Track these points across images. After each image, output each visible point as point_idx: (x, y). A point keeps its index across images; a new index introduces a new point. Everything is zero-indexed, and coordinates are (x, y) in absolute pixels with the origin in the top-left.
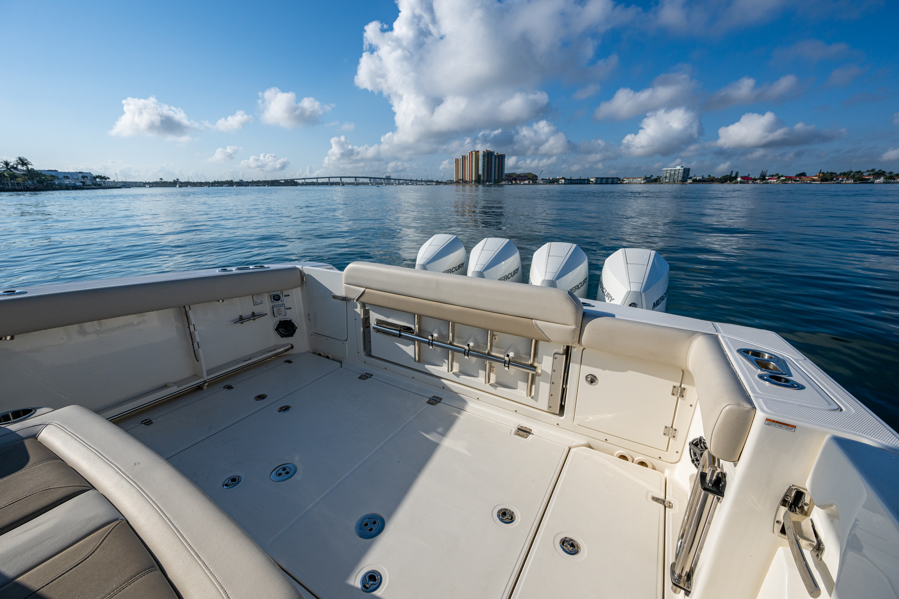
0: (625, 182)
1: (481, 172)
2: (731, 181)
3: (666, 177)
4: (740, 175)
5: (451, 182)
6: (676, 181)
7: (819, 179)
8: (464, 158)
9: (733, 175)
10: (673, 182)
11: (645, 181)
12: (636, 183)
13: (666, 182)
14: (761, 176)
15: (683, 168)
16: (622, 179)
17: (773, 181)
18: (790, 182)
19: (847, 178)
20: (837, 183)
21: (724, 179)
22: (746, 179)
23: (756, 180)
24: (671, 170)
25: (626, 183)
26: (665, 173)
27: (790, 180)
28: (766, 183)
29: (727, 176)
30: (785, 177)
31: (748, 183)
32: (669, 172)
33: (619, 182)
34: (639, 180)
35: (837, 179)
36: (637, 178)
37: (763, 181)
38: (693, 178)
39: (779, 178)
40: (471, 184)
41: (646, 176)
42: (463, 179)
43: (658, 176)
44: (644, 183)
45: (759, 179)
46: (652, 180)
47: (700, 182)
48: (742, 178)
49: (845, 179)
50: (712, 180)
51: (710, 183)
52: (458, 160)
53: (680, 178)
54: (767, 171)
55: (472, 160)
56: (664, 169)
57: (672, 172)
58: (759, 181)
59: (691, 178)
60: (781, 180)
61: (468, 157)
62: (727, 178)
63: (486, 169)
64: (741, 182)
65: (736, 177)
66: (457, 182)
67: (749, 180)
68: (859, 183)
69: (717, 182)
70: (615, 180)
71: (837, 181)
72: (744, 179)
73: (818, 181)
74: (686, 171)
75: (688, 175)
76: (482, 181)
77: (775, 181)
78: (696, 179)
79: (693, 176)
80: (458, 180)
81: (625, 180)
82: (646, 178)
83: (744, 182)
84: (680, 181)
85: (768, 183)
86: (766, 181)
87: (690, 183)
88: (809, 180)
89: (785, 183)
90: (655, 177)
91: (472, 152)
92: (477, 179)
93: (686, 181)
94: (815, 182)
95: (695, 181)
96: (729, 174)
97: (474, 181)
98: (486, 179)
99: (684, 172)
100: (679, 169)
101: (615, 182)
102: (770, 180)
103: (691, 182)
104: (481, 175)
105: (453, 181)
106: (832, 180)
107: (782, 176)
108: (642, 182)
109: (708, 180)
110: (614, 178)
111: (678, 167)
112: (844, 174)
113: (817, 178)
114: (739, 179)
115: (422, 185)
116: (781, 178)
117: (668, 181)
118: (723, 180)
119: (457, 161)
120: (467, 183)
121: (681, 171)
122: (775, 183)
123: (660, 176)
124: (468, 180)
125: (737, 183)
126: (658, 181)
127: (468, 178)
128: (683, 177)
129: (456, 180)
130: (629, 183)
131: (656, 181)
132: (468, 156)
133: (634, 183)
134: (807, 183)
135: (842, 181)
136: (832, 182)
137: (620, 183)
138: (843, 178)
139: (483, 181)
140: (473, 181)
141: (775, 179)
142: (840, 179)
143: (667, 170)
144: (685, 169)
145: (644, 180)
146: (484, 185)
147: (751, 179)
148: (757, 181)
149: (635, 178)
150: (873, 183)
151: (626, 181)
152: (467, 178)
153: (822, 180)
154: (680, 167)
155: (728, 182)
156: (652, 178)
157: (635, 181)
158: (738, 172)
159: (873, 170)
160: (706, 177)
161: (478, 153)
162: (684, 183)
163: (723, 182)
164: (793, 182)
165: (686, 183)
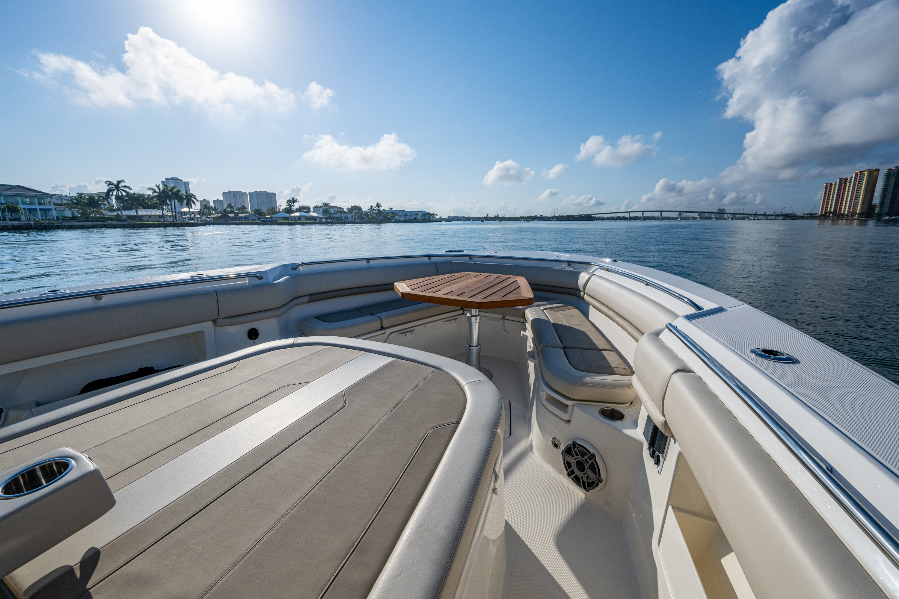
1: (876, 200)
5: (812, 216)
8: (843, 182)
40: (850, 218)
42: (835, 211)
52: (831, 184)
55: (860, 184)
61: (853, 180)
63: (889, 196)
66: (824, 216)
76: (876, 214)
80: (826, 213)
91: (861, 172)
92: (865, 210)
97: (859, 214)
98: (885, 210)
104: (875, 206)
105: (816, 214)
115: (758, 219)
119: (828, 187)
120: (843, 217)
124: (846, 213)
127: (847, 209)
129: (821, 213)
132: (853, 178)
139: (880, 215)
140: (856, 214)
146: (879, 221)
152: (845, 209)
161: (875, 173)
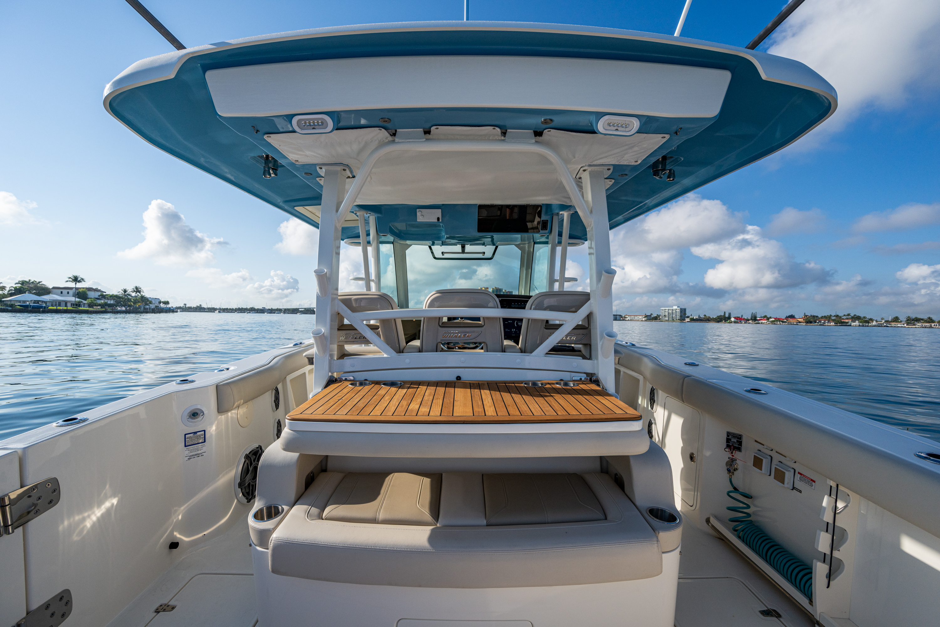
0: (627, 319)
2: (725, 321)
3: (665, 316)
4: (732, 316)
6: (675, 320)
7: (804, 321)
9: (727, 315)
10: (672, 320)
11: (646, 319)
12: (638, 320)
13: (665, 320)
14: (752, 317)
15: (679, 308)
16: (623, 316)
17: (764, 321)
18: (778, 323)
19: (828, 321)
20: (820, 325)
21: (719, 318)
22: (739, 320)
23: (749, 320)
24: (669, 309)
25: (629, 319)
26: (663, 312)
27: (778, 321)
28: (758, 323)
29: (721, 316)
30: (774, 318)
31: (742, 323)
32: (666, 311)
33: (621, 319)
34: (640, 317)
35: (820, 321)
36: (638, 316)
37: (755, 322)
38: (690, 317)
39: (768, 319)
41: (646, 314)
43: (658, 315)
44: (646, 321)
45: (751, 319)
46: (652, 318)
47: (697, 321)
48: (735, 318)
49: (827, 322)
50: (708, 320)
51: (707, 322)
53: (678, 317)
54: (756, 313)
56: (662, 308)
57: (670, 312)
58: (751, 321)
59: (688, 317)
60: (770, 321)
62: (722, 318)
64: (735, 322)
65: (729, 318)
67: (742, 320)
68: (840, 325)
69: (713, 321)
70: (618, 317)
71: (820, 323)
72: (737, 320)
73: (803, 323)
74: (683, 311)
75: (685, 314)
77: (766, 321)
78: (693, 318)
79: (690, 315)
81: (627, 318)
82: (646, 316)
83: (737, 321)
84: (678, 319)
85: (759, 323)
86: (758, 322)
87: (688, 322)
88: (795, 321)
89: (774, 324)
90: (654, 315)
93: (684, 320)
94: (801, 324)
95: (693, 320)
96: (723, 314)
99: (681, 312)
100: (676, 309)
101: (617, 319)
102: (761, 321)
103: (689, 320)
106: (815, 322)
107: (771, 318)
108: (644, 319)
109: (704, 319)
110: (617, 315)
111: (675, 307)
112: (825, 317)
113: (802, 320)
114: (733, 319)
116: (770, 319)
117: (667, 319)
118: (718, 320)
121: (678, 311)
122: (765, 323)
123: (659, 315)
125: (731, 322)
126: (658, 319)
128: (681, 316)
130: (631, 320)
131: (656, 318)
133: (636, 320)
134: (794, 324)
135: (824, 323)
136: (816, 324)
137: (623, 320)
138: (824, 321)
141: (765, 320)
142: (823, 322)
143: (665, 309)
144: (681, 309)
145: (644, 317)
147: (744, 319)
148: (749, 322)
149: (636, 316)
150: (851, 325)
151: (629, 318)
153: (807, 322)
154: (677, 307)
155: (723, 321)
156: (652, 316)
157: (636, 318)
158: (730, 313)
159: (849, 315)
160: (702, 316)
162: (683, 321)
163: (718, 322)
164: (781, 323)
165: (684, 321)
